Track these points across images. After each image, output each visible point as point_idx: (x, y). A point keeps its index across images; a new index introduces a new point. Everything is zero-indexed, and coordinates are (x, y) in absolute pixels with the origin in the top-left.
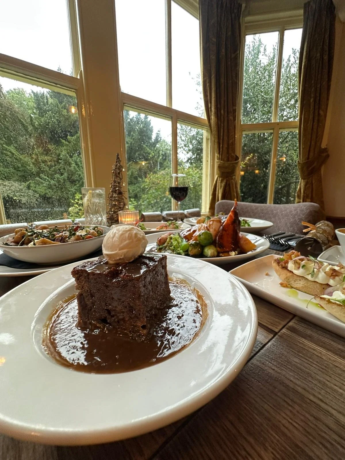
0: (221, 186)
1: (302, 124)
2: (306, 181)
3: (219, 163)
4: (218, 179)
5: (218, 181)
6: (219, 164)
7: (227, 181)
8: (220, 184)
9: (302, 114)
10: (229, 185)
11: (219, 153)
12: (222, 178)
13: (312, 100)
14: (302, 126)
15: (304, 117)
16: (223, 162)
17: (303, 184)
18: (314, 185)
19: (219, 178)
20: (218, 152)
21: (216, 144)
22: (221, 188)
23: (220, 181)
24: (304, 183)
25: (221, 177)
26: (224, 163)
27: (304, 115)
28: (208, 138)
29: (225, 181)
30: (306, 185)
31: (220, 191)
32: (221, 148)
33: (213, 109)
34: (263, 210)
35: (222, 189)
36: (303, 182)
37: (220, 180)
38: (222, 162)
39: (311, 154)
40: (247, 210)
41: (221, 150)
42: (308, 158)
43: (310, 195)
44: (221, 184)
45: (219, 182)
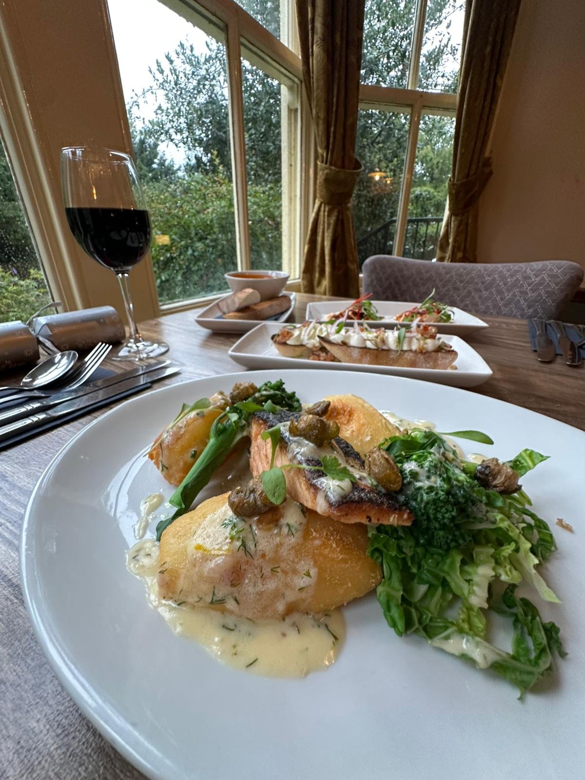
0: (329, 224)
1: (465, 103)
2: (459, 218)
3: (326, 171)
4: (322, 209)
5: (322, 213)
6: (327, 174)
7: (339, 212)
8: (326, 220)
9: (468, 78)
10: (342, 221)
11: (327, 148)
12: (330, 207)
13: (489, 49)
14: (465, 106)
15: (471, 87)
16: (337, 170)
17: (454, 224)
18: (469, 227)
19: (323, 205)
20: (325, 144)
21: (321, 122)
22: (328, 228)
23: (326, 214)
24: (456, 223)
25: (329, 204)
26: (338, 172)
27: (471, 81)
28: (293, 107)
29: (335, 213)
30: (459, 226)
31: (326, 234)
32: (332, 134)
33: (318, 25)
34: (461, 275)
35: (331, 230)
36: (454, 221)
37: (327, 209)
38: (333, 168)
39: (474, 167)
40: (428, 275)
41: (331, 140)
42: (468, 175)
43: (462, 246)
44: (328, 220)
45: (324, 215)
